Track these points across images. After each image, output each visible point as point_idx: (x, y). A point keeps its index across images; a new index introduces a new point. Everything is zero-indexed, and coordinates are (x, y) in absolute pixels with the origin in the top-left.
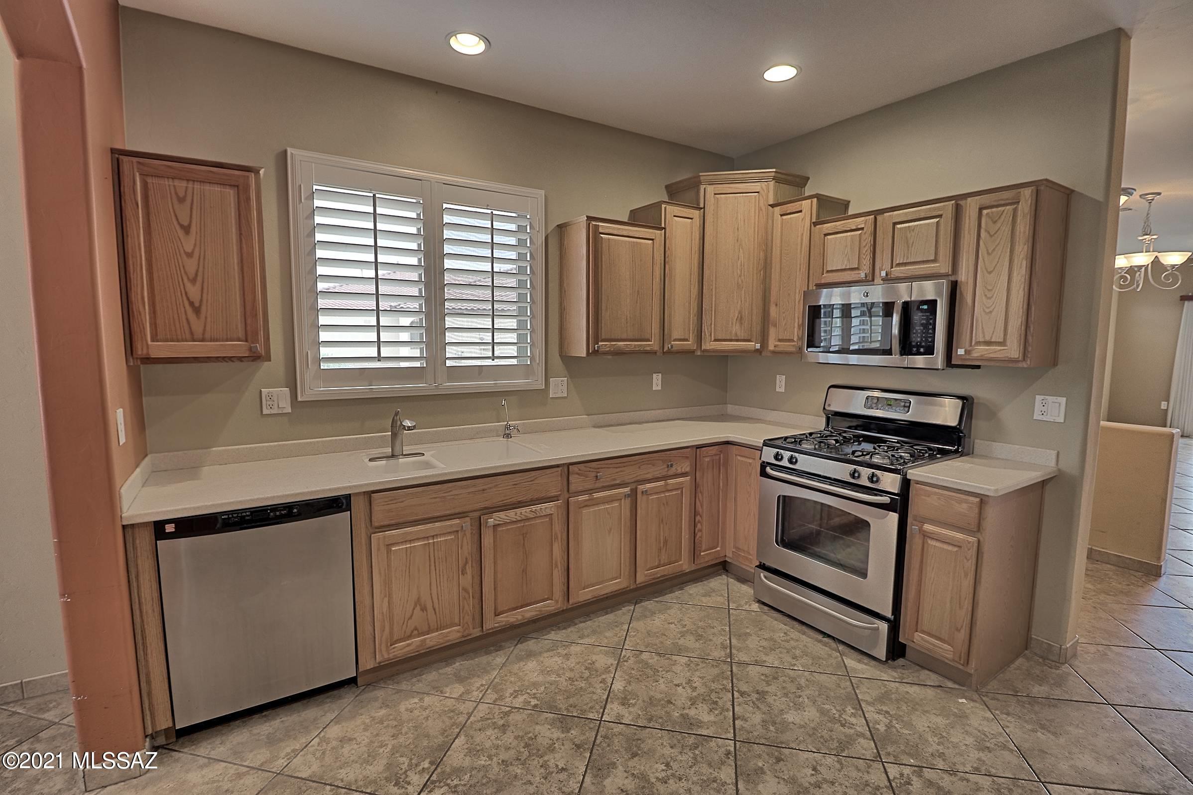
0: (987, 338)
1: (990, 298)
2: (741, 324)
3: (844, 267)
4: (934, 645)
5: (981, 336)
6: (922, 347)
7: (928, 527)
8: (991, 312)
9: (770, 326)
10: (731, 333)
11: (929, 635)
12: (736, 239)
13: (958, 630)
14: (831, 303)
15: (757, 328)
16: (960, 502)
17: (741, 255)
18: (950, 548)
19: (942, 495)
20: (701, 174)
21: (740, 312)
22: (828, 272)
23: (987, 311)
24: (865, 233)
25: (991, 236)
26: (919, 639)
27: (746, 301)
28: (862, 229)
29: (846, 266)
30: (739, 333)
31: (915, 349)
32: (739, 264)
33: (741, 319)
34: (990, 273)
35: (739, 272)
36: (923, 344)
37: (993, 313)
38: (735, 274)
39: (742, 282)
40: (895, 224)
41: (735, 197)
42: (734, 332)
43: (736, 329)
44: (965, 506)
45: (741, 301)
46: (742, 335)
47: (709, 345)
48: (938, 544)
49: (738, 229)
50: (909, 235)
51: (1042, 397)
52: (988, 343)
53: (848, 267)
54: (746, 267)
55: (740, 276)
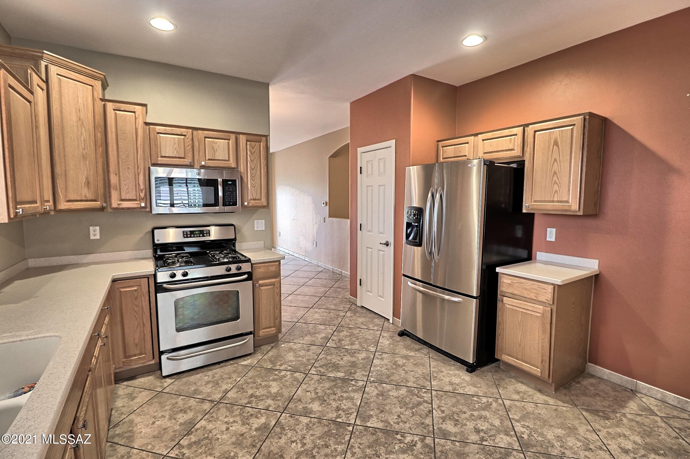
0: (254, 197)
1: (254, 180)
2: (88, 187)
3: (174, 156)
4: (268, 332)
5: (252, 196)
6: (231, 202)
7: (261, 282)
8: (255, 186)
9: (112, 189)
10: (81, 194)
11: (266, 328)
12: (78, 118)
13: (277, 319)
14: (171, 177)
15: (101, 191)
16: (272, 266)
17: (84, 132)
18: (270, 287)
19: (265, 266)
20: (45, 51)
21: (87, 178)
22: (162, 157)
23: (253, 186)
24: (188, 138)
25: (252, 154)
26: (262, 333)
27: (90, 169)
28: (185, 136)
29: (176, 155)
30: (87, 195)
31: (228, 203)
32: (82, 140)
33: (88, 183)
34: (253, 169)
35: (83, 146)
36: (232, 200)
37: (256, 187)
38: (81, 147)
39: (86, 154)
40: (205, 137)
41: (76, 84)
42: (83, 194)
43: (86, 193)
44: (274, 267)
45: (87, 170)
46: (90, 196)
47: (63, 205)
48: (265, 288)
49: (79, 111)
50: (214, 146)
51: (257, 221)
52: (254, 199)
53: (177, 156)
54: (88, 142)
55: (84, 149)
